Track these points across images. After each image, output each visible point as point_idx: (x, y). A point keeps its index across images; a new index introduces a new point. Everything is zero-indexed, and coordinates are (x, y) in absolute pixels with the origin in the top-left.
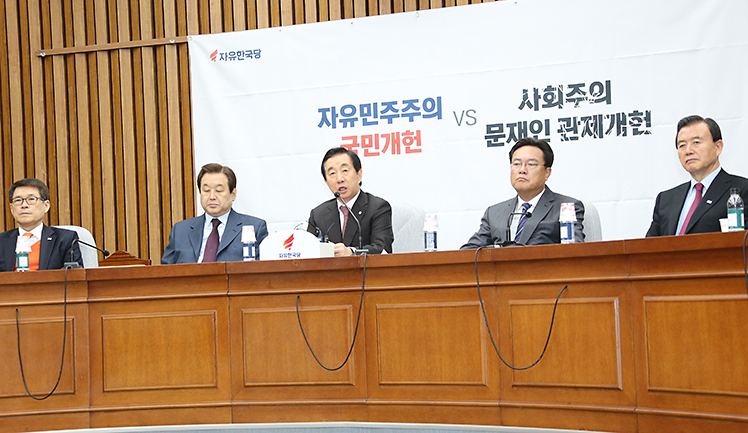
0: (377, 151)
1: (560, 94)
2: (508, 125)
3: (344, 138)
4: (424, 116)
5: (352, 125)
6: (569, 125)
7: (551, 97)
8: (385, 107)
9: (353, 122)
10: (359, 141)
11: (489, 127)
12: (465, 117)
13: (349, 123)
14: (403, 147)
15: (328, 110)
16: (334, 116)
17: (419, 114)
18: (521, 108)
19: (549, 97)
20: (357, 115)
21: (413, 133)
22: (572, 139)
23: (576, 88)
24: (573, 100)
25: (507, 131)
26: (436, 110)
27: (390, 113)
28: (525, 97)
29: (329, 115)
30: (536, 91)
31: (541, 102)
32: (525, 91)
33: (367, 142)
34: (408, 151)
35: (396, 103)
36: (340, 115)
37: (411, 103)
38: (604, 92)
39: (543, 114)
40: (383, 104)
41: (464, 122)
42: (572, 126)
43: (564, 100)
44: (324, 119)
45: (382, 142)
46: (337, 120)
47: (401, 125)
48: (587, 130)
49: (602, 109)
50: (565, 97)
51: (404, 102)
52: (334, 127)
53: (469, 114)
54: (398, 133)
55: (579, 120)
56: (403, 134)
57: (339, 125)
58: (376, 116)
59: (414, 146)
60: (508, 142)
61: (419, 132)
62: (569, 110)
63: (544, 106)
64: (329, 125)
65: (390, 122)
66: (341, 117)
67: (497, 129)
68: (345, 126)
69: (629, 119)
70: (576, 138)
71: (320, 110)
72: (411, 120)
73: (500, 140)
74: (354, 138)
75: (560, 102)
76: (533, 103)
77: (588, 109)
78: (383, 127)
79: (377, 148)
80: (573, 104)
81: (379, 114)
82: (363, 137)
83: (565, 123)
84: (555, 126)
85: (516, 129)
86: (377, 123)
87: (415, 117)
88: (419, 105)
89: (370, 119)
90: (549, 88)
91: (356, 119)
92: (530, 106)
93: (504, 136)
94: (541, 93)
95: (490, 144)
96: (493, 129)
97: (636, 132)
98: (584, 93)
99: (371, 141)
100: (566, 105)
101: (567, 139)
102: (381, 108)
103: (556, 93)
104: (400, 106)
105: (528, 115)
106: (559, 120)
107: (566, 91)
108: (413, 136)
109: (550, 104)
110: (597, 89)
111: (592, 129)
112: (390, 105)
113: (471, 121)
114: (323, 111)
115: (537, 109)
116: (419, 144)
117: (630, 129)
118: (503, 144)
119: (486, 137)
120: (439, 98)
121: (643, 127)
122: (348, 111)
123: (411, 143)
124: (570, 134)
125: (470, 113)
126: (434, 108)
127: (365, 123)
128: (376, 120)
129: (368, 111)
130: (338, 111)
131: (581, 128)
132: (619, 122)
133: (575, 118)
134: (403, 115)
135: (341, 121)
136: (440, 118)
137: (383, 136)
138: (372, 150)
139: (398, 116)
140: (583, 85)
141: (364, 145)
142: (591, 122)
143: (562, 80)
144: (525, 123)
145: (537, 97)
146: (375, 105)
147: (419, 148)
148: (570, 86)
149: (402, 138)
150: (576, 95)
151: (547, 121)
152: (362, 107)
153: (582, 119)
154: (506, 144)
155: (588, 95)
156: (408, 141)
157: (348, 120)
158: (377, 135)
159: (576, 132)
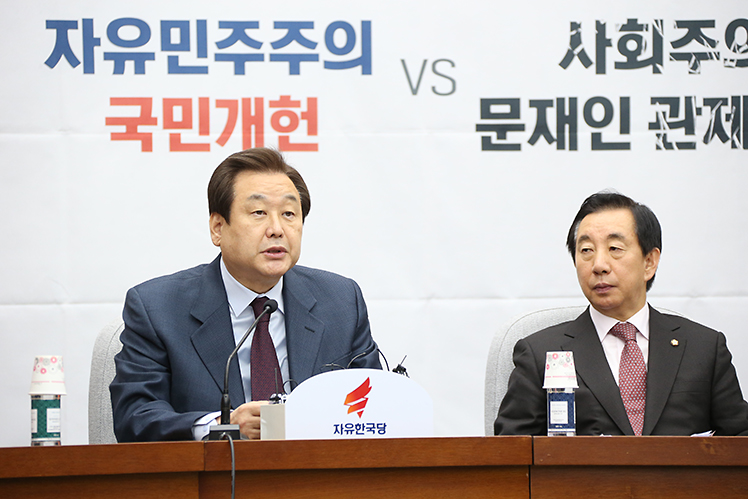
0: (203, 139)
1: (658, 40)
2: (533, 103)
3: (115, 101)
4: (329, 65)
5: (140, 70)
6: (674, 113)
7: (635, 45)
8: (228, 32)
9: (141, 62)
10: (157, 111)
11: (486, 104)
12: (430, 75)
13: (130, 65)
14: (271, 136)
15: (73, 25)
16: (90, 42)
17: (315, 58)
18: (565, 63)
19: (632, 45)
20: (154, 44)
21: (297, 104)
22: (682, 146)
23: (695, 29)
24: (686, 57)
25: (529, 117)
26: (356, 52)
27: (240, 48)
28: (576, 40)
29: (75, 39)
30: (601, 28)
31: (613, 55)
32: (575, 26)
33: (178, 114)
34: (285, 145)
35: (255, 25)
36: (105, 40)
37: (294, 30)
39: (615, 84)
40: (223, 25)
41: (425, 88)
42: (682, 116)
43: (666, 56)
44: (62, 49)
45: (218, 117)
46: (98, 52)
47: (267, 81)
48: (718, 129)
50: (667, 49)
51: (278, 25)
52: (89, 68)
53: (440, 67)
54: (259, 101)
55: (699, 103)
56: (273, 104)
57: (104, 67)
58: (202, 52)
59: (299, 135)
60: (533, 141)
61: (312, 103)
62: (675, 79)
63: (619, 65)
64: (74, 62)
65: (240, 70)
66: (107, 46)
67: (506, 109)
68: (119, 70)
70: (691, 146)
71: (50, 24)
72: (295, 70)
73: (512, 137)
74: (146, 103)
75: (656, 60)
76: (592, 55)
77: (719, 79)
78: (220, 82)
79: (204, 129)
80: (685, 65)
81: (212, 49)
82: (169, 104)
83: (667, 108)
84: (642, 114)
85: (551, 115)
86: (204, 70)
87: (303, 65)
88: (316, 35)
89: (187, 58)
90: (632, 25)
91: (151, 56)
92: (586, 62)
93: (521, 128)
94: (614, 34)
95: (487, 145)
96: (495, 109)
98: (713, 43)
99: (187, 113)
100: (669, 65)
101: (669, 146)
102: (215, 35)
103: (647, 37)
104: (266, 35)
105: (581, 83)
106: (654, 101)
107: (672, 34)
108: (298, 111)
109: (632, 62)
110: (741, 35)
111: (727, 127)
112: (239, 30)
113: (446, 86)
114: (61, 27)
115: (601, 69)
116: (312, 130)
118: (517, 147)
119: (480, 128)
120: (366, 26)
122: (129, 33)
123: (293, 126)
124: (678, 135)
125: (442, 67)
126: (353, 47)
127: (174, 67)
128: (201, 62)
129: (181, 35)
130: (99, 31)
131: (703, 122)
133: (688, 100)
134: (274, 58)
135: (108, 56)
136: (367, 70)
137: (220, 104)
138: (189, 136)
139: (260, 58)
140: (711, 24)
141: (169, 123)
142: (726, 110)
144: (573, 101)
145: (602, 42)
146: (202, 25)
147: (311, 140)
148: (680, 24)
149: (269, 112)
150: (694, 47)
151: (625, 102)
152: (166, 26)
153: (707, 102)
154: (525, 146)
155: (722, 47)
156: (285, 121)
157: (130, 56)
158: (204, 102)
159: (690, 130)
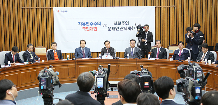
3: (83, 27)
4: (98, 25)
7: (119, 23)
10: (86, 28)
11: (109, 27)
12: (105, 25)
13: (84, 25)
14: (94, 30)
16: (81, 23)
18: (114, 24)
20: (86, 24)
23: (123, 22)
25: (112, 28)
27: (91, 24)
29: (80, 23)
31: (118, 24)
32: (115, 22)
34: (95, 30)
37: (95, 22)
38: (128, 23)
39: (118, 26)
44: (79, 24)
45: (90, 29)
47: (93, 26)
49: (127, 26)
57: (82, 25)
59: (96, 30)
61: (96, 27)
62: (122, 26)
69: (131, 28)
75: (120, 24)
77: (125, 26)
78: (90, 26)
84: (120, 28)
85: (113, 28)
87: (96, 25)
88: (97, 23)
89: (88, 24)
94: (118, 22)
97: (132, 30)
99: (88, 28)
102: (90, 23)
104: (93, 23)
105: (115, 26)
109: (119, 24)
110: (126, 22)
114: (79, 23)
117: (131, 29)
119: (108, 29)
121: (133, 29)
122: (84, 23)
124: (122, 29)
126: (99, 23)
129: (87, 23)
130: (82, 23)
131: (124, 29)
132: (130, 28)
136: (100, 25)
138: (88, 30)
143: (121, 21)
145: (117, 23)
149: (93, 28)
150: (123, 23)
152: (86, 22)
154: (111, 30)
